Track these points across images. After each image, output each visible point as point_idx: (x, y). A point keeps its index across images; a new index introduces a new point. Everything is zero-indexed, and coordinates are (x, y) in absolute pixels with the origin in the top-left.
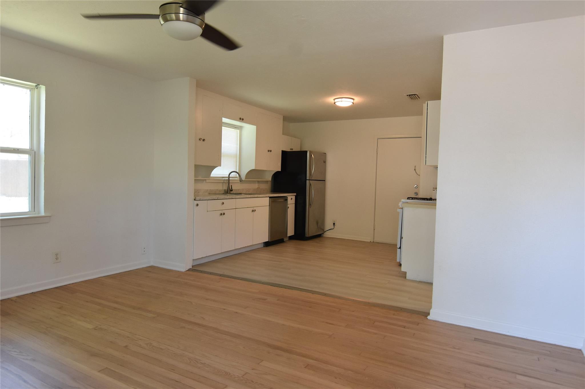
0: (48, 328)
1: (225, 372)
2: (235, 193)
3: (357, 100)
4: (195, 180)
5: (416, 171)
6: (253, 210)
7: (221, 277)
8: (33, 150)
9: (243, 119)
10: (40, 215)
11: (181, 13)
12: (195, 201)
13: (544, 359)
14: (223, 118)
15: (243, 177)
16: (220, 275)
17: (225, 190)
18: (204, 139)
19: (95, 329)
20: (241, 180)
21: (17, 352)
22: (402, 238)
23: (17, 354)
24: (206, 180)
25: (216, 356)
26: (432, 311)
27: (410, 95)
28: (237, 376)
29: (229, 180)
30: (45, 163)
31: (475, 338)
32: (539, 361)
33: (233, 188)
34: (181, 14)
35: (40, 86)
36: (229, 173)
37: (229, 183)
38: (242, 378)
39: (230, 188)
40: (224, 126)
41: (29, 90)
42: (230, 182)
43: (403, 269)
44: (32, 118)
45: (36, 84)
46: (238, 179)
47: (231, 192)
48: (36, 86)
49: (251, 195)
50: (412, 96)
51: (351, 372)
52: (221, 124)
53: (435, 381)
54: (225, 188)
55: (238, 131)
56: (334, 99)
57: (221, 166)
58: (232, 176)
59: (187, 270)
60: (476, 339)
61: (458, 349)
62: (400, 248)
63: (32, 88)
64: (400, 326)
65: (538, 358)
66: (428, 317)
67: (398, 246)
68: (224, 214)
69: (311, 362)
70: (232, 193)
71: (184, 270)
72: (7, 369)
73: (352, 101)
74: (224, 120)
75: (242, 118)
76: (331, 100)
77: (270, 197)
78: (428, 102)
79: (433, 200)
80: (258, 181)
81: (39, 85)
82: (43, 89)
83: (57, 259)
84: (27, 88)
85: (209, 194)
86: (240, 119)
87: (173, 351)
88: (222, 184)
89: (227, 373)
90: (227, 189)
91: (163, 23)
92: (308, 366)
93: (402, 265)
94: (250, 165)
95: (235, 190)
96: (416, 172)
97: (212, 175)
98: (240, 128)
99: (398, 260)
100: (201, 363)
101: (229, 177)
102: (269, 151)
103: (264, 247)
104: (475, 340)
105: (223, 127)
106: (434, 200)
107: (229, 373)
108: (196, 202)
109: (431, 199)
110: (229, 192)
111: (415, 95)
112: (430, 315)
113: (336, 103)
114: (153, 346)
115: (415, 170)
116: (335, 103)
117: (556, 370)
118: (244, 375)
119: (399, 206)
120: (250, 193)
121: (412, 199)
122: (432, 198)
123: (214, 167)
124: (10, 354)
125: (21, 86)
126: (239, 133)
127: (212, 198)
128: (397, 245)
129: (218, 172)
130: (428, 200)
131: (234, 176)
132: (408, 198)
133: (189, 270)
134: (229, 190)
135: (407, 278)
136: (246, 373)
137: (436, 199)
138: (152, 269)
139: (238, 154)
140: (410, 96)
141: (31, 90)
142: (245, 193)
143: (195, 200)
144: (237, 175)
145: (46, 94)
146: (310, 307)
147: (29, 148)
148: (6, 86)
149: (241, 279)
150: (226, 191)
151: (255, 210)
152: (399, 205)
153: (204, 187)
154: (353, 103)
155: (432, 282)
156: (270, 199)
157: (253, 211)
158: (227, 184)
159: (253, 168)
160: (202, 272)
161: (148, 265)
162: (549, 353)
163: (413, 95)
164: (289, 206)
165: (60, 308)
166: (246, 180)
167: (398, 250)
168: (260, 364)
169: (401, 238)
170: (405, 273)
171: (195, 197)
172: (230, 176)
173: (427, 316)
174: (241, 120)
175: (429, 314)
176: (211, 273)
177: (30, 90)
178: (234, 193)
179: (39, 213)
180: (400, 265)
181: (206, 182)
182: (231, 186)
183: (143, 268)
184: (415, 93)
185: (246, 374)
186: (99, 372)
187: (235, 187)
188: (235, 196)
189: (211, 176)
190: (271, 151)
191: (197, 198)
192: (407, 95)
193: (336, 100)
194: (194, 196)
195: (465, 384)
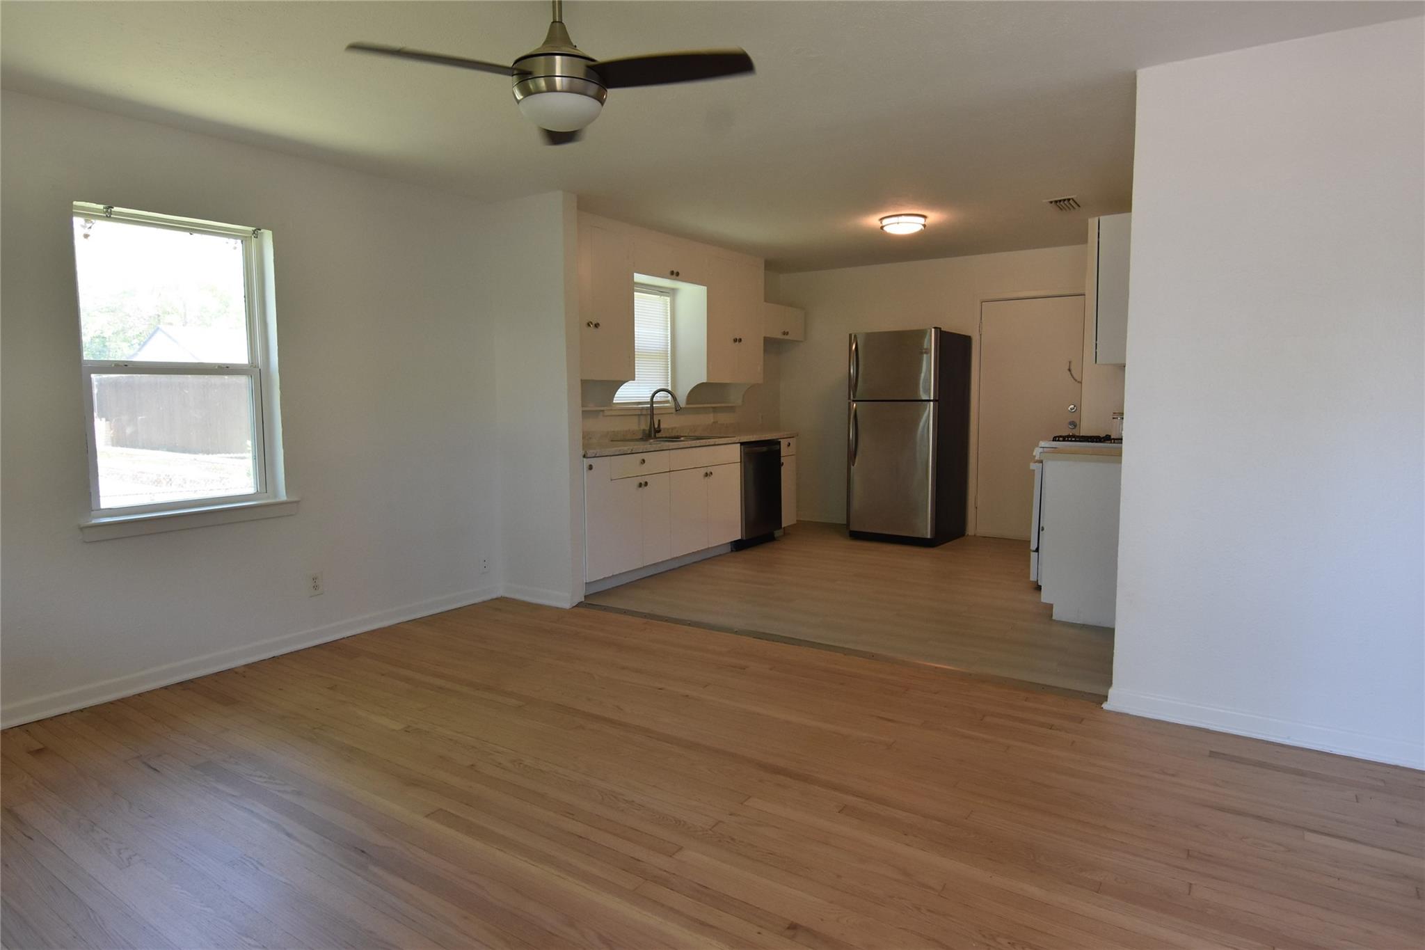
0: (315, 728)
1: (675, 821)
2: (666, 437)
3: (934, 217)
4: (583, 411)
5: (1073, 372)
6: (707, 473)
7: (646, 620)
8: (255, 367)
9: (678, 274)
10: (277, 500)
11: (557, 75)
12: (585, 459)
13: (1371, 798)
14: (635, 274)
15: (682, 401)
16: (645, 616)
17: (644, 430)
18: (598, 324)
19: (406, 731)
20: (678, 409)
21: (265, 778)
22: (1043, 529)
23: (265, 782)
24: (603, 411)
25: (654, 786)
26: (1112, 692)
27: (1056, 202)
28: (701, 827)
29: (652, 408)
30: (281, 392)
31: (1211, 752)
32: (1357, 802)
33: (662, 426)
34: (557, 78)
35: (262, 231)
36: (652, 392)
37: (652, 415)
38: (710, 832)
39: (656, 426)
40: (637, 292)
41: (239, 241)
42: (655, 412)
43: (1045, 597)
44: (248, 297)
45: (254, 229)
46: (671, 404)
47: (658, 435)
48: (254, 233)
49: (701, 441)
50: (1062, 203)
51: (938, 823)
52: (631, 287)
53: (1122, 842)
54: (645, 426)
55: (668, 299)
56: (881, 219)
57: (634, 380)
58: (659, 399)
59: (574, 605)
60: (1213, 754)
61: (1173, 775)
62: (1037, 550)
63: (246, 237)
64: (1042, 725)
65: (1356, 796)
66: (1103, 706)
67: (1033, 546)
68: (646, 484)
69: (851, 800)
70: (660, 436)
71: (569, 604)
72: (252, 812)
73: (922, 220)
74: (638, 278)
75: (675, 271)
76: (873, 221)
77: (742, 444)
78: (1101, 218)
79: (1113, 441)
80: (714, 408)
81: (260, 230)
82: (268, 237)
83: (315, 587)
84: (235, 237)
85: (612, 441)
86: (672, 273)
87: (565, 776)
88: (637, 417)
89: (680, 821)
90: (647, 428)
91: (522, 97)
92: (844, 809)
93: (1042, 588)
94: (696, 373)
95: (664, 429)
96: (1072, 375)
97: (616, 400)
98: (671, 293)
99: (1033, 578)
100: (624, 800)
101: (652, 402)
102: (735, 340)
103: (732, 551)
104: (1210, 756)
105: (635, 293)
106: (1116, 441)
107: (685, 822)
108: (587, 462)
109: (1107, 438)
110: (653, 435)
111: (1069, 200)
112: (1108, 700)
113: (885, 228)
114: (526, 766)
115: (1069, 370)
116: (882, 228)
117: (1397, 822)
118: (714, 826)
119: (1035, 456)
120: (697, 434)
121: (1064, 440)
122: (1110, 436)
123: (621, 383)
124: (253, 781)
125: (223, 234)
126: (669, 303)
127: (620, 450)
128: (1030, 541)
129: (628, 393)
130: (1100, 441)
131: (663, 399)
132: (1055, 439)
133: (579, 605)
134: (653, 432)
135: (1054, 618)
136: (719, 822)
137: (1122, 439)
138: (502, 604)
139: (669, 350)
140: (1058, 204)
141: (244, 240)
142: (686, 435)
143: (584, 456)
144: (668, 397)
145: (274, 248)
146: (842, 684)
147: (247, 362)
148: (195, 235)
149: (689, 625)
150: (647, 432)
151: (711, 473)
152: (1034, 454)
153: (602, 425)
154: (924, 226)
155: (1112, 627)
156: (742, 447)
157: (706, 475)
158: (649, 417)
159: (703, 379)
160: (606, 609)
161: (494, 596)
162: (1381, 784)
163: (1064, 200)
164: (783, 460)
165: (331, 688)
166: (688, 406)
167: (1034, 555)
168: (745, 803)
169: (1040, 529)
170: (1050, 607)
171: (586, 452)
172: (655, 399)
173: (1102, 704)
174: (674, 276)
175: (1105, 698)
176: (625, 612)
177: (242, 241)
178: (664, 436)
179: (276, 496)
180: (1039, 588)
181: (604, 416)
182: (659, 421)
183: (484, 602)
184: (1069, 197)
185: (717, 824)
186: (427, 816)
187: (667, 424)
188: (667, 443)
189: (614, 402)
190: (740, 340)
191: (590, 453)
192: (1051, 202)
193: (885, 222)
194: (583, 449)
195: (1188, 850)
